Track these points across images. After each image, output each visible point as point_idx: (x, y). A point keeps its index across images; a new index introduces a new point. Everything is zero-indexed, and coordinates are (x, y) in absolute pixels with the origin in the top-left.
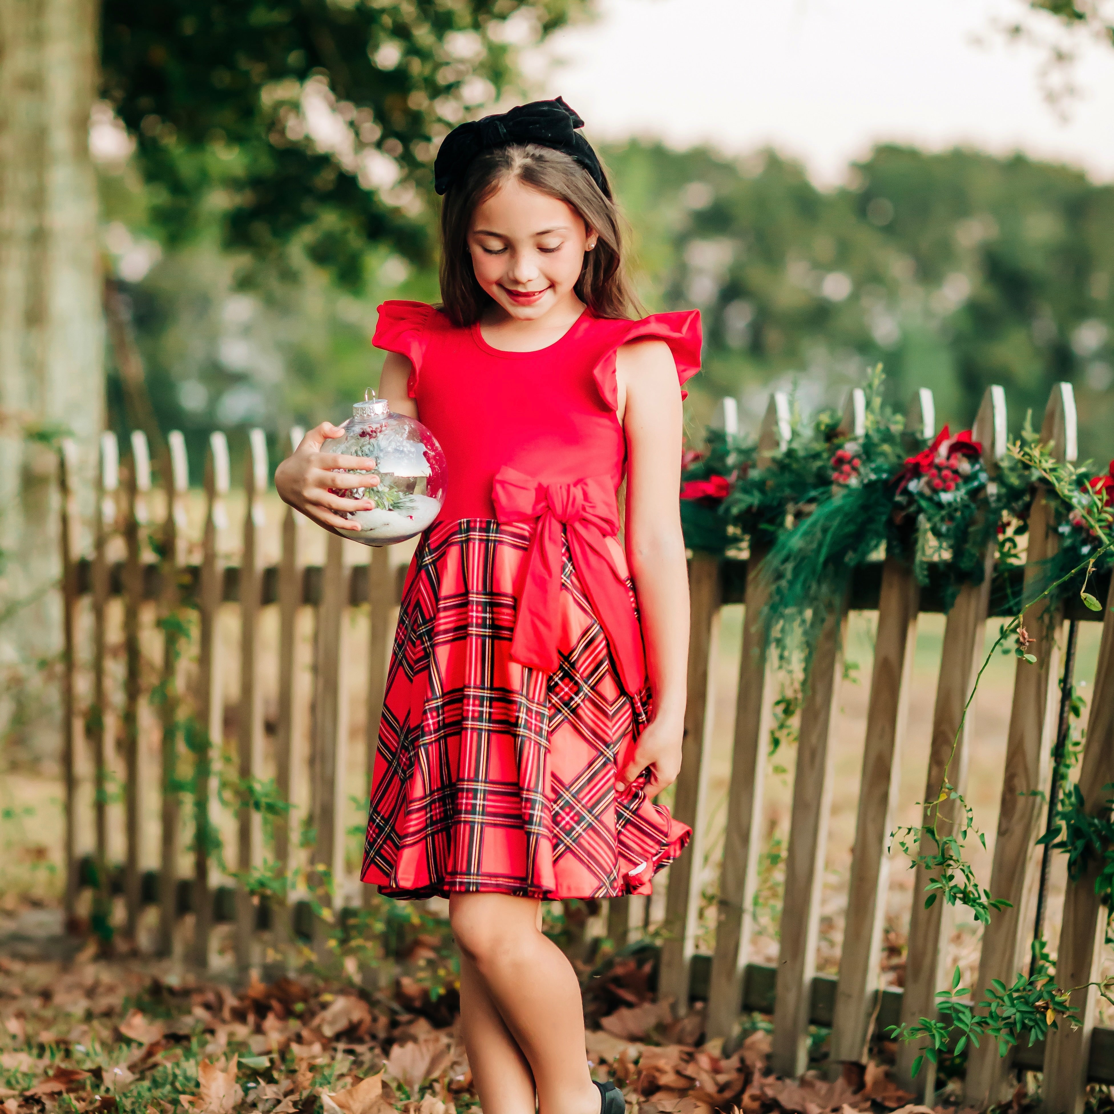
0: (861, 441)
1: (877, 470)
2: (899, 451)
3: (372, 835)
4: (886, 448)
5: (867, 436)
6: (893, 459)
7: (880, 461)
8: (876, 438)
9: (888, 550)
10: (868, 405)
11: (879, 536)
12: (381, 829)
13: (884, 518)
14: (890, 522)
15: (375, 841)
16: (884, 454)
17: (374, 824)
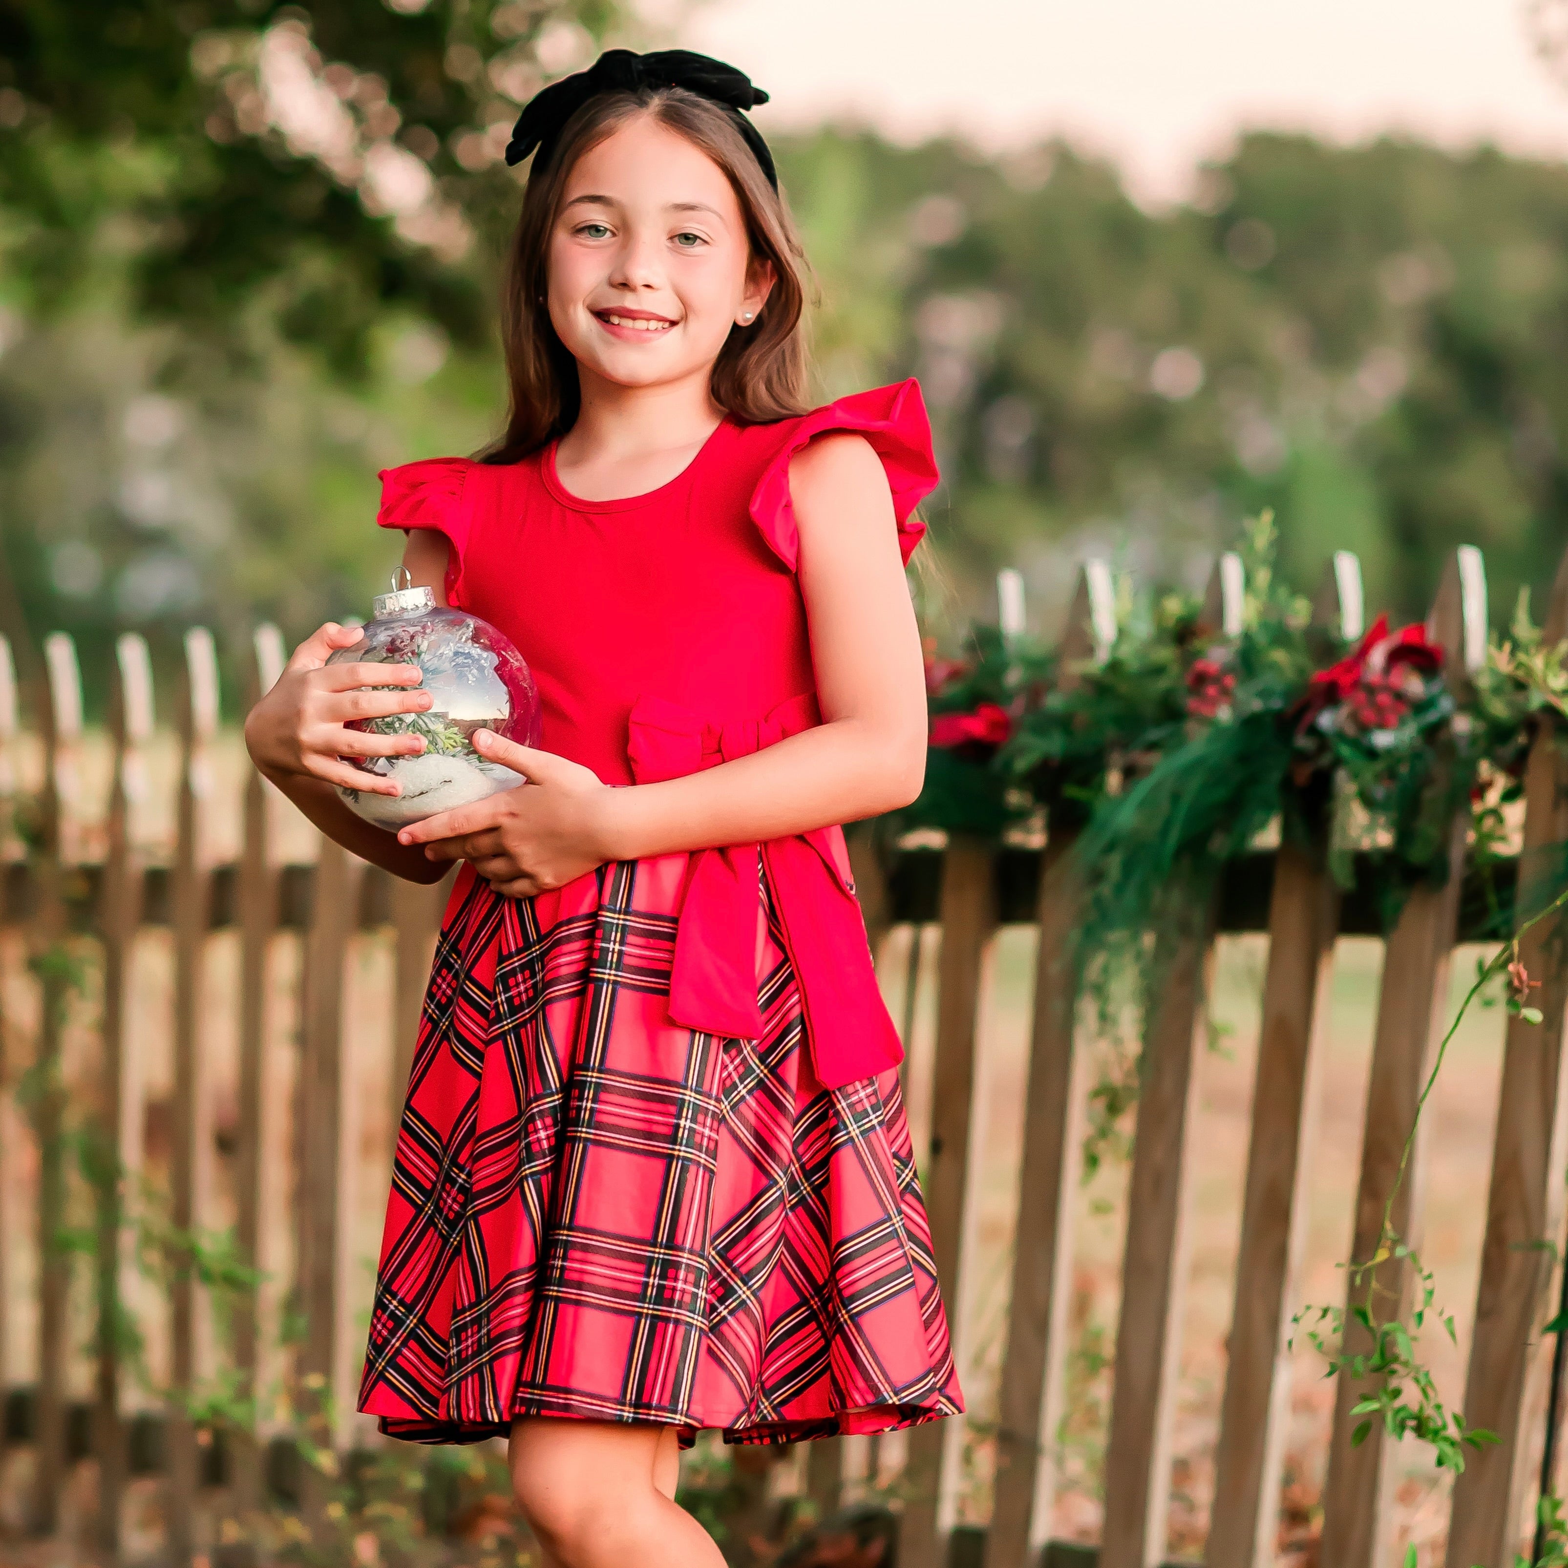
0: (1237, 645)
1: (1264, 694)
2: (1303, 660)
3: (380, 1333)
4: (1279, 656)
5: (1247, 637)
6: (1290, 674)
7: (1267, 680)
8: (1261, 639)
9: (1286, 831)
10: (1248, 582)
11: (1268, 808)
12: (399, 1322)
13: (1276, 777)
14: (1287, 784)
15: (387, 1341)
16: (1274, 666)
17: (384, 1312)
